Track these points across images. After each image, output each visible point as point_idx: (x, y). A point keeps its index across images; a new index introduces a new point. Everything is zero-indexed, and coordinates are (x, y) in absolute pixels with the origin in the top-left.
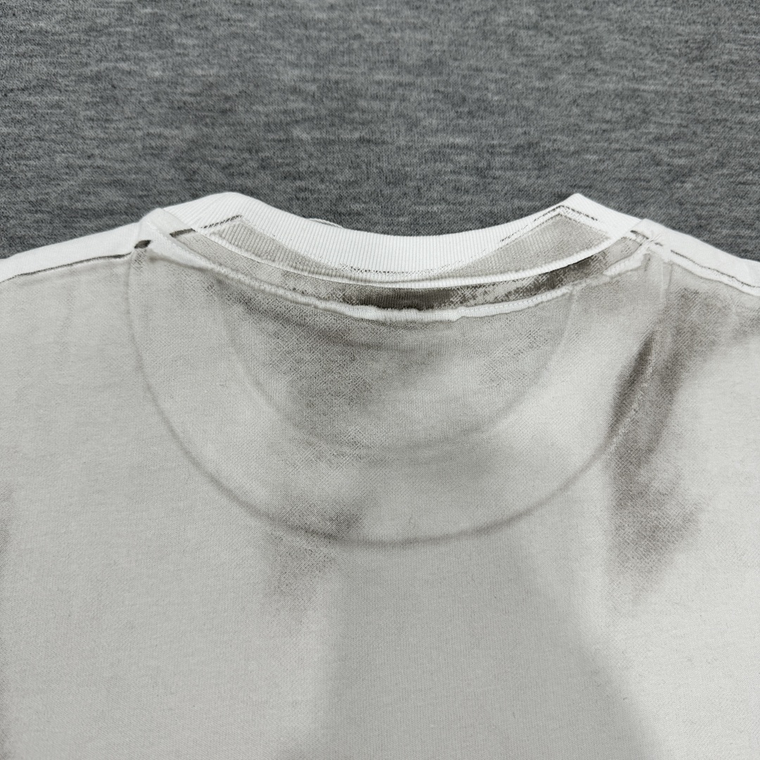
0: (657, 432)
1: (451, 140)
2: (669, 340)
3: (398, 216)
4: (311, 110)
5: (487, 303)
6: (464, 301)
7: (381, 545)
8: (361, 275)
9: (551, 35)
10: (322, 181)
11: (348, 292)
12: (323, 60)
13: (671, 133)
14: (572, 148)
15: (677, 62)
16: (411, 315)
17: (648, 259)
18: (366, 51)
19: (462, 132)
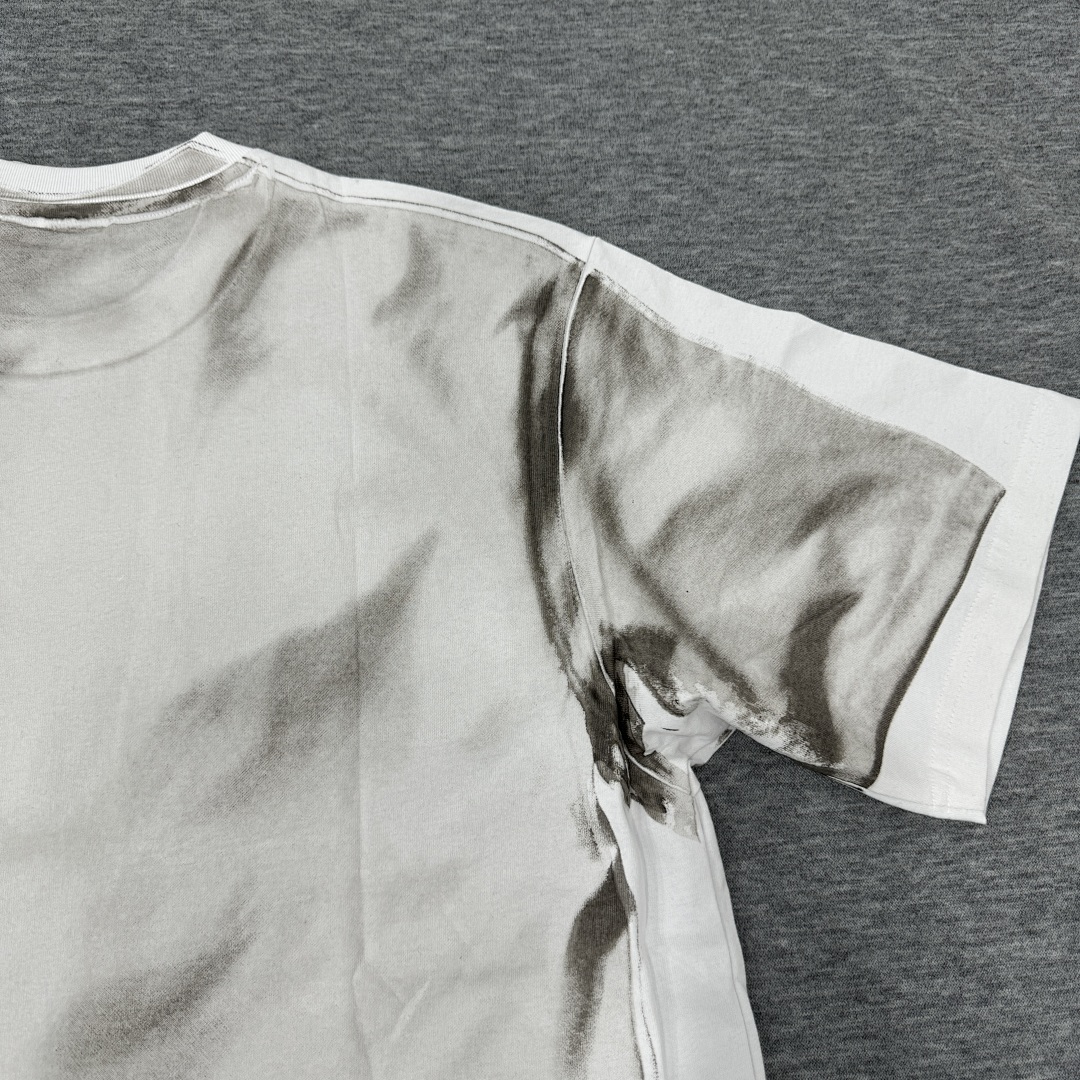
0: (249, 298)
1: (131, 99)
2: (268, 235)
3: (81, 157)
4: (21, 81)
5: (131, 213)
6: (112, 212)
7: (35, 377)
8: (36, 197)
9: (225, 13)
10: (24, 134)
11: (23, 208)
12: (34, 43)
13: (310, 87)
14: (226, 102)
15: (327, 30)
16: (72, 223)
17: (257, 178)
18: (70, 33)
19: (140, 93)
